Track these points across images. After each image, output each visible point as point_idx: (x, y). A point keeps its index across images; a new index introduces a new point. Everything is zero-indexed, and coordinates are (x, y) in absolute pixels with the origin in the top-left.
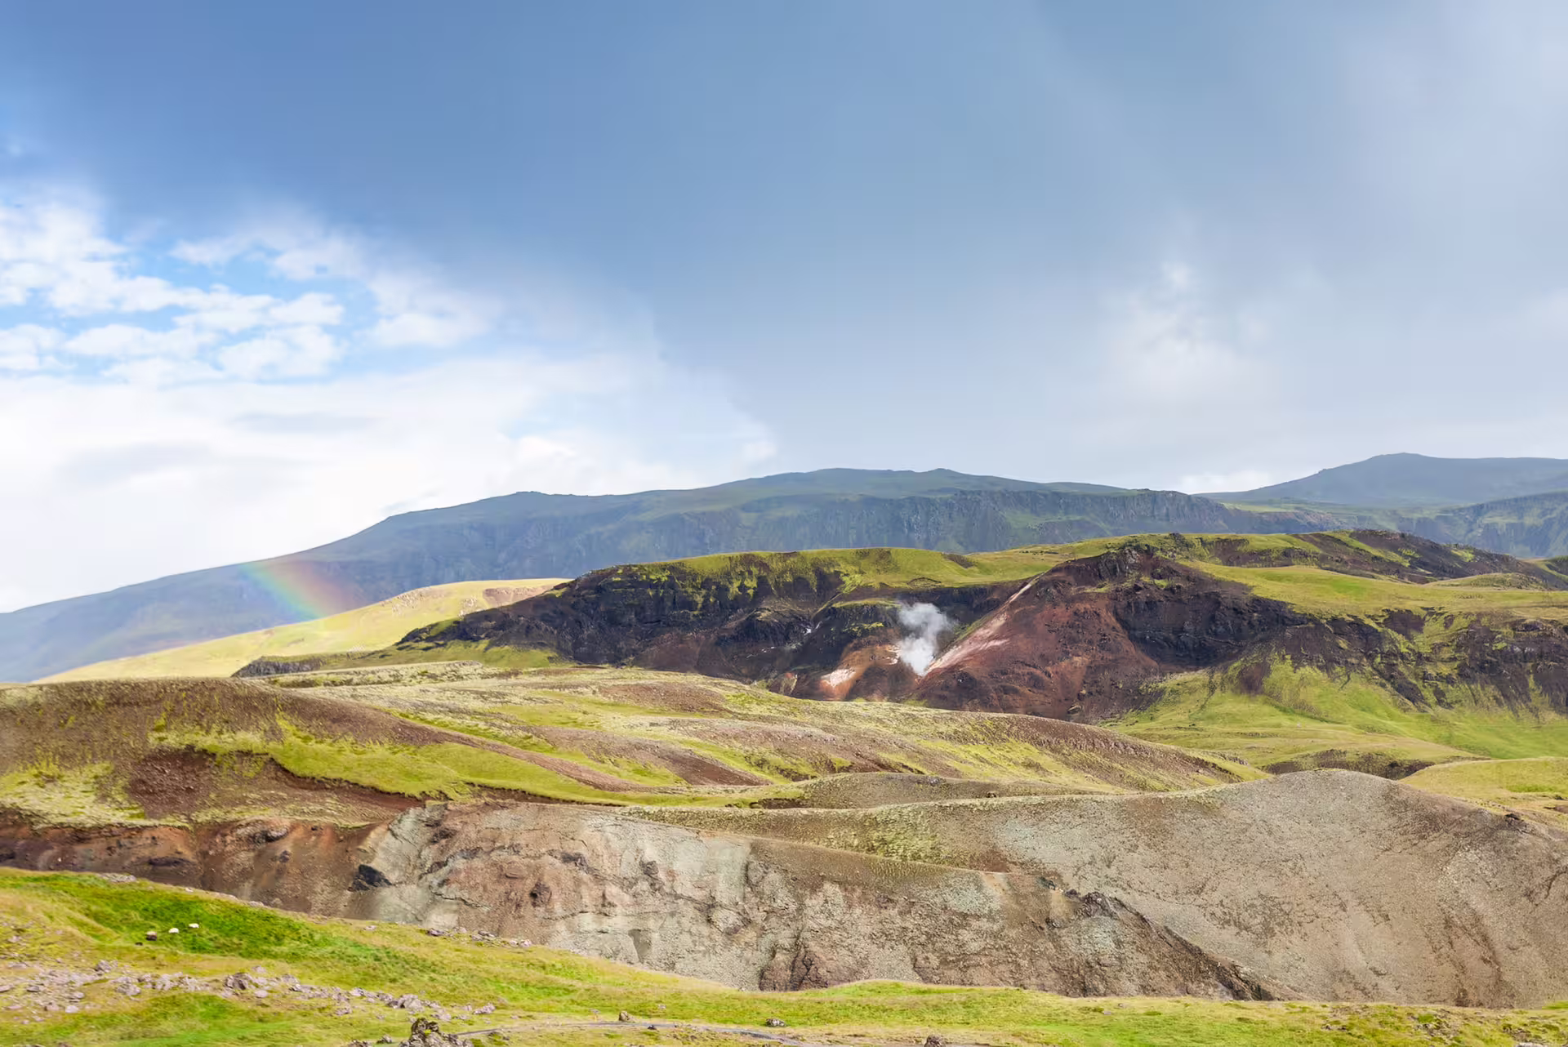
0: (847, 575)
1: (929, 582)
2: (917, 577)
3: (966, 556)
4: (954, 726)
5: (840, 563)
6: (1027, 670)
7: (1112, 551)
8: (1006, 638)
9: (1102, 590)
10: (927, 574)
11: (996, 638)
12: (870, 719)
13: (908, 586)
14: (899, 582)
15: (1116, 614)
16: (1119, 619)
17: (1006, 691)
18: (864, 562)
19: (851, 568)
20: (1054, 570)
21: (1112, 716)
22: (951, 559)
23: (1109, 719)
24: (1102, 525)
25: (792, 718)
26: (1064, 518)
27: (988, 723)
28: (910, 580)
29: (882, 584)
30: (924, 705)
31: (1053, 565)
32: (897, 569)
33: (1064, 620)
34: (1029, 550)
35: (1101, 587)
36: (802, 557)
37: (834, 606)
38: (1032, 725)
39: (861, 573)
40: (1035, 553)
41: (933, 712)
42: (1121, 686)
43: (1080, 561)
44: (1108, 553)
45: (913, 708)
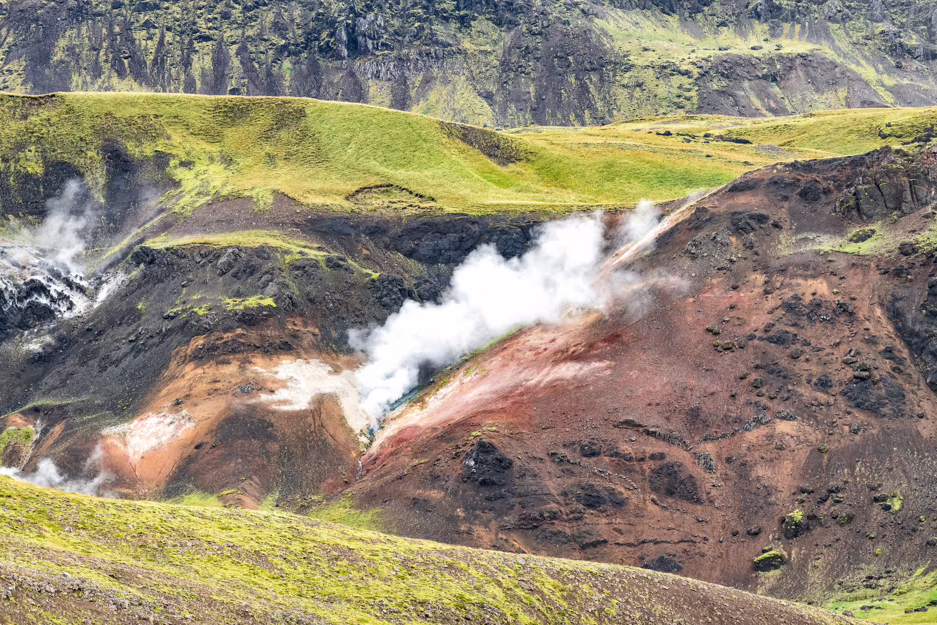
0: (186, 164)
1: (405, 197)
2: (373, 181)
3: (505, 133)
4: (456, 588)
5: (169, 131)
6: (653, 447)
7: (896, 146)
8: (600, 358)
9: (865, 247)
10: (400, 175)
11: (576, 357)
12: (236, 553)
13: (348, 205)
14: (323, 193)
15: (895, 315)
16: (903, 332)
17: (593, 500)
18: (232, 135)
19: (200, 146)
20: (736, 189)
21: (870, 582)
22: (465, 138)
23: (861, 592)
24: (868, 72)
25: (31, 539)
26: (769, 48)
27: (548, 584)
28: (352, 187)
29: (280, 196)
30: (374, 524)
31: (737, 174)
32: (320, 157)
33: (758, 321)
34: (673, 128)
35: (862, 238)
36: (70, 110)
37: (149, 244)
38: (662, 596)
39: (228, 161)
40: (689, 137)
41: (404, 544)
42: (897, 505)
43: (808, 167)
44: (886, 150)
45: (350, 532)
